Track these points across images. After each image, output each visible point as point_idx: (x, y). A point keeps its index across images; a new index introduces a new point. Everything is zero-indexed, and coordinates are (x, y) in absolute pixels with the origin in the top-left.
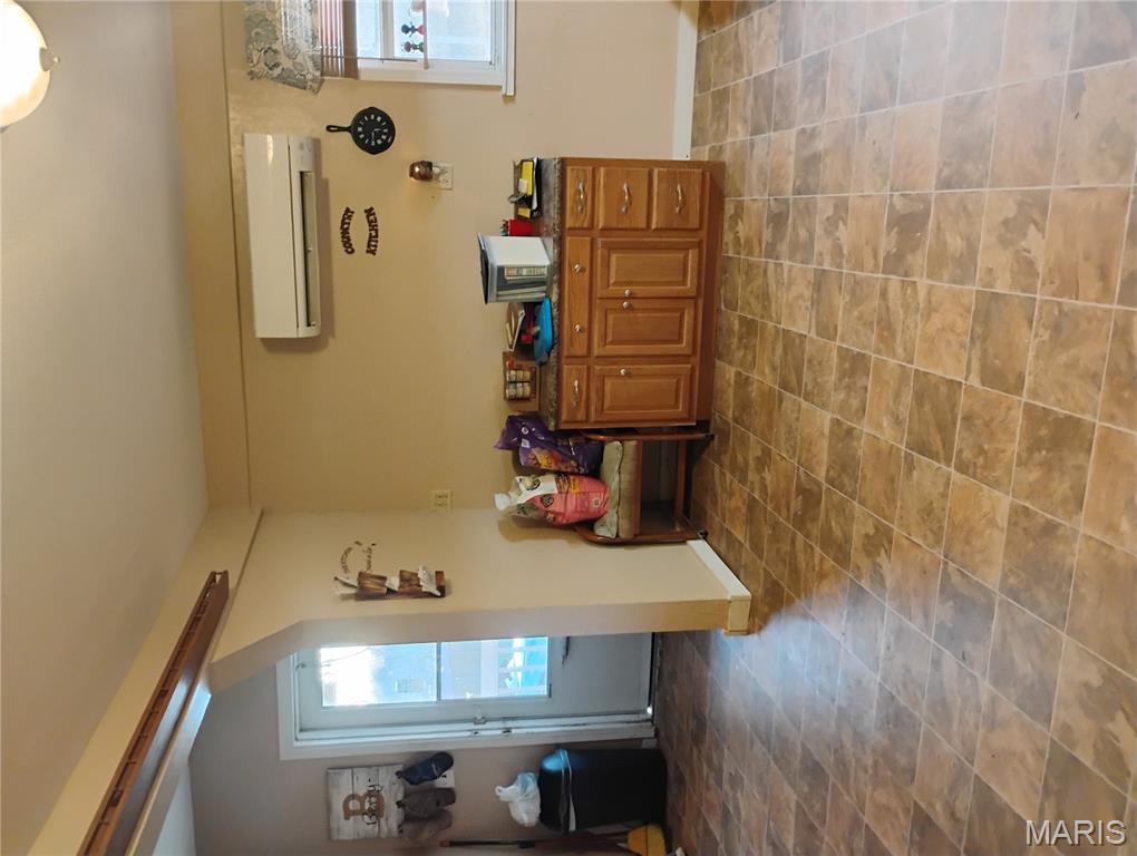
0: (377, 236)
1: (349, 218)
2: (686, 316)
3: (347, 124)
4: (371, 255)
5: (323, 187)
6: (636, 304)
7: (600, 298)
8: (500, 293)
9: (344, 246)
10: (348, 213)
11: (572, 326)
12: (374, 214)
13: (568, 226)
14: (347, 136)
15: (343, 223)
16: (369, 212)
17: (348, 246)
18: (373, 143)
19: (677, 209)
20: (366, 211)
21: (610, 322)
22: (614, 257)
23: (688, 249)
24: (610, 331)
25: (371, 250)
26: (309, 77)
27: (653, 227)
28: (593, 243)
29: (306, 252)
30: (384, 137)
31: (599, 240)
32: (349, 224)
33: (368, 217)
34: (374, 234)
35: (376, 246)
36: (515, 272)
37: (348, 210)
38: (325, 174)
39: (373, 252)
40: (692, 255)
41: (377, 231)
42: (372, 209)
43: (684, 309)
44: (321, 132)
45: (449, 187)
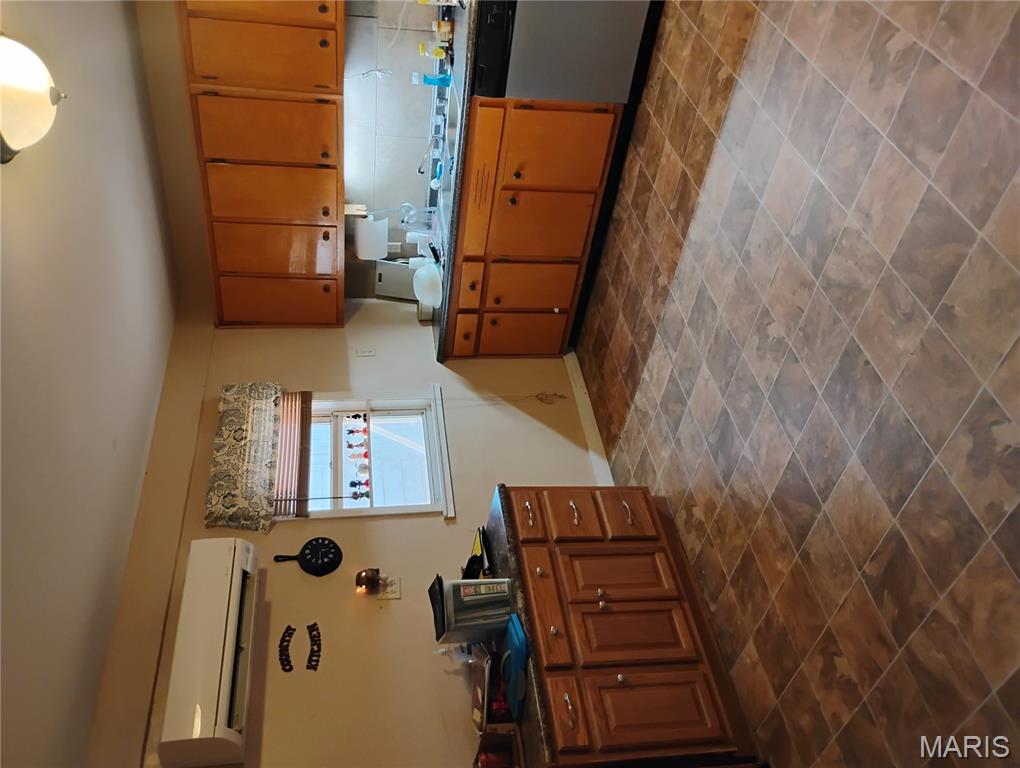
0: (319, 650)
1: (290, 635)
2: (676, 619)
3: (296, 552)
4: (312, 671)
5: (264, 610)
6: (614, 607)
7: (571, 603)
8: (460, 617)
9: (282, 664)
10: (289, 631)
11: (546, 630)
12: (317, 630)
13: (521, 538)
14: (295, 564)
15: (283, 640)
16: (312, 628)
17: (286, 663)
18: (320, 562)
19: (629, 520)
20: (308, 627)
21: (591, 627)
22: (577, 564)
23: (654, 554)
24: (593, 636)
25: (312, 665)
26: (263, 513)
27: (610, 536)
28: (551, 554)
29: (238, 649)
30: (331, 556)
31: (557, 550)
32: (289, 641)
33: (310, 633)
34: (316, 648)
35: (317, 661)
36: (472, 590)
37: (289, 628)
38: (268, 596)
39: (314, 668)
40: (659, 559)
41: (319, 646)
42: (315, 624)
43: (670, 611)
44: (267, 563)
45: (398, 597)
